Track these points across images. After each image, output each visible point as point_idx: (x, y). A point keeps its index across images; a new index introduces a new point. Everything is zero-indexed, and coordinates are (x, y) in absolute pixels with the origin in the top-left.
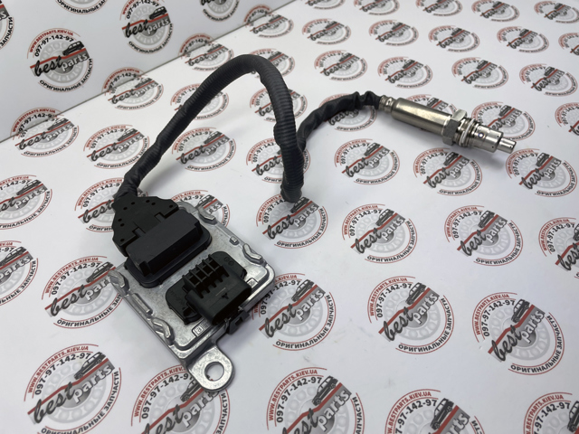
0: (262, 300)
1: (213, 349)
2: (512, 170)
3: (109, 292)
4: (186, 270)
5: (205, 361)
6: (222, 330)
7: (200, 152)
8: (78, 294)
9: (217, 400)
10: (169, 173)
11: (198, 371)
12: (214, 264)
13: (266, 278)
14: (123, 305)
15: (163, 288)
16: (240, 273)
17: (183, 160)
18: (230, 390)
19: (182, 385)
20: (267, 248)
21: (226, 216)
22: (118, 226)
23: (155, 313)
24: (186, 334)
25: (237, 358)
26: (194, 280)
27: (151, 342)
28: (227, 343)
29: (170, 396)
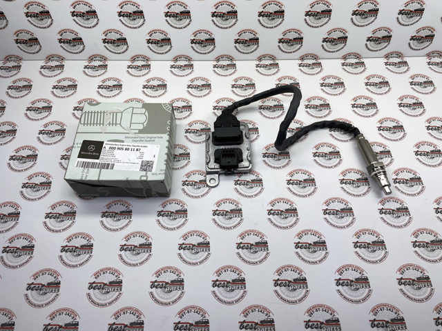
0: (242, 173)
1: (217, 175)
2: (383, 202)
3: (203, 137)
4: (227, 147)
5: (212, 176)
6: (223, 172)
7: (269, 108)
8: (195, 132)
9: (207, 188)
10: (252, 109)
11: (209, 177)
12: (233, 151)
13: (248, 167)
14: (204, 144)
15: (217, 147)
16: (240, 160)
17: (261, 108)
18: (213, 189)
19: (202, 178)
20: (259, 159)
21: (256, 139)
22: (219, 118)
23: (210, 153)
24: (213, 165)
25: (221, 183)
26: (224, 151)
27: (204, 161)
28: (222, 177)
29: (198, 178)
